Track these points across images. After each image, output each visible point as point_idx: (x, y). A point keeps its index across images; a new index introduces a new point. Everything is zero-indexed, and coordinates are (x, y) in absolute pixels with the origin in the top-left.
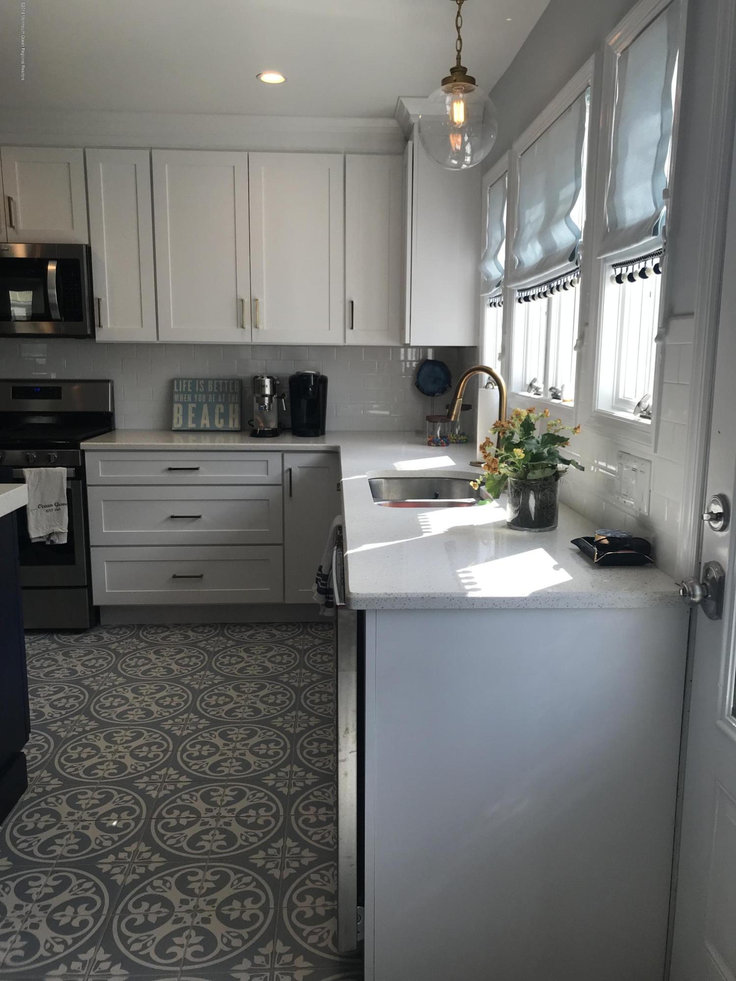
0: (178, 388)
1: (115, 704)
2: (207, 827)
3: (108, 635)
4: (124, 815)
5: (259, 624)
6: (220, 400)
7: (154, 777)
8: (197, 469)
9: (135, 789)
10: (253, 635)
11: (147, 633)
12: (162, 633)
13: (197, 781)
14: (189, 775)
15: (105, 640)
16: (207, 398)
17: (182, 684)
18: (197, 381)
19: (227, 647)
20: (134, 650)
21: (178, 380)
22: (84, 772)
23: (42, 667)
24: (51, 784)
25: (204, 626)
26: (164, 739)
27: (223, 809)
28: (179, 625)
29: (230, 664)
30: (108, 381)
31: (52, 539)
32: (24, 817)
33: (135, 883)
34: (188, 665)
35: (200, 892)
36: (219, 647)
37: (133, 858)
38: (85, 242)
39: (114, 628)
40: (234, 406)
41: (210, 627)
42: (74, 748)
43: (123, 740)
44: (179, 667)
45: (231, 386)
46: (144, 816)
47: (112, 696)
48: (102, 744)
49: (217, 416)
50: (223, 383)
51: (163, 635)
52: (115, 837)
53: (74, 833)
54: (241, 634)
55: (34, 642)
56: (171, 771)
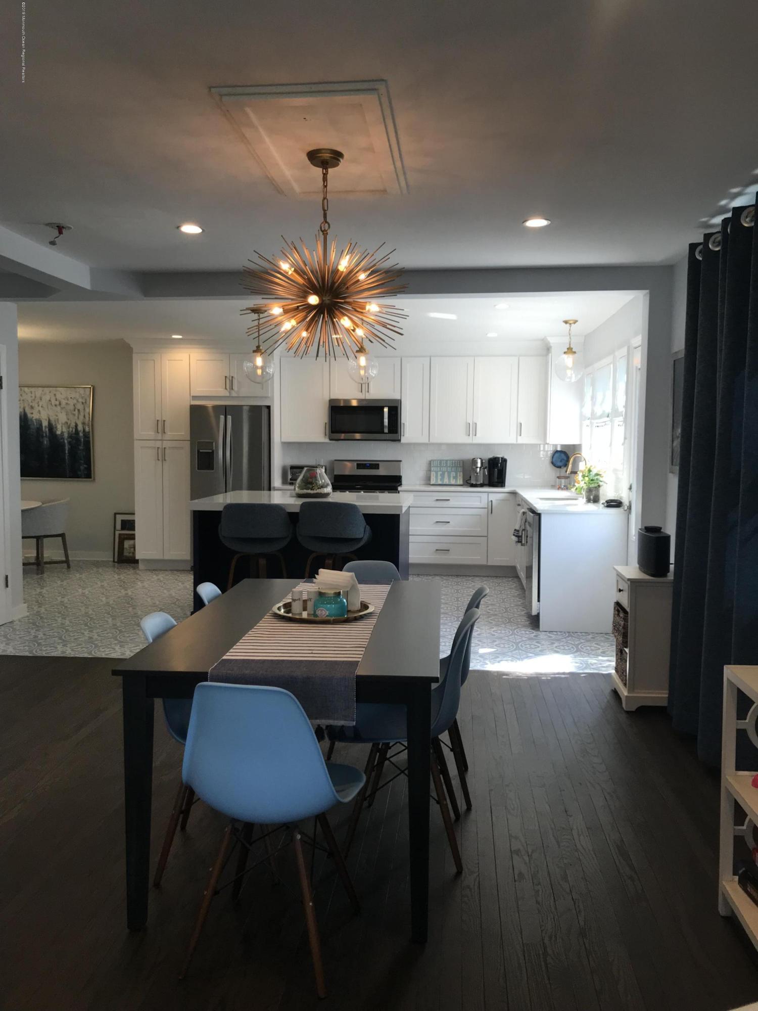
0: (433, 465)
6: (453, 470)
8: (449, 500)
16: (447, 469)
18: (443, 461)
21: (433, 461)
30: (401, 461)
38: (399, 398)
40: (460, 473)
45: (459, 464)
49: (452, 478)
50: (455, 463)
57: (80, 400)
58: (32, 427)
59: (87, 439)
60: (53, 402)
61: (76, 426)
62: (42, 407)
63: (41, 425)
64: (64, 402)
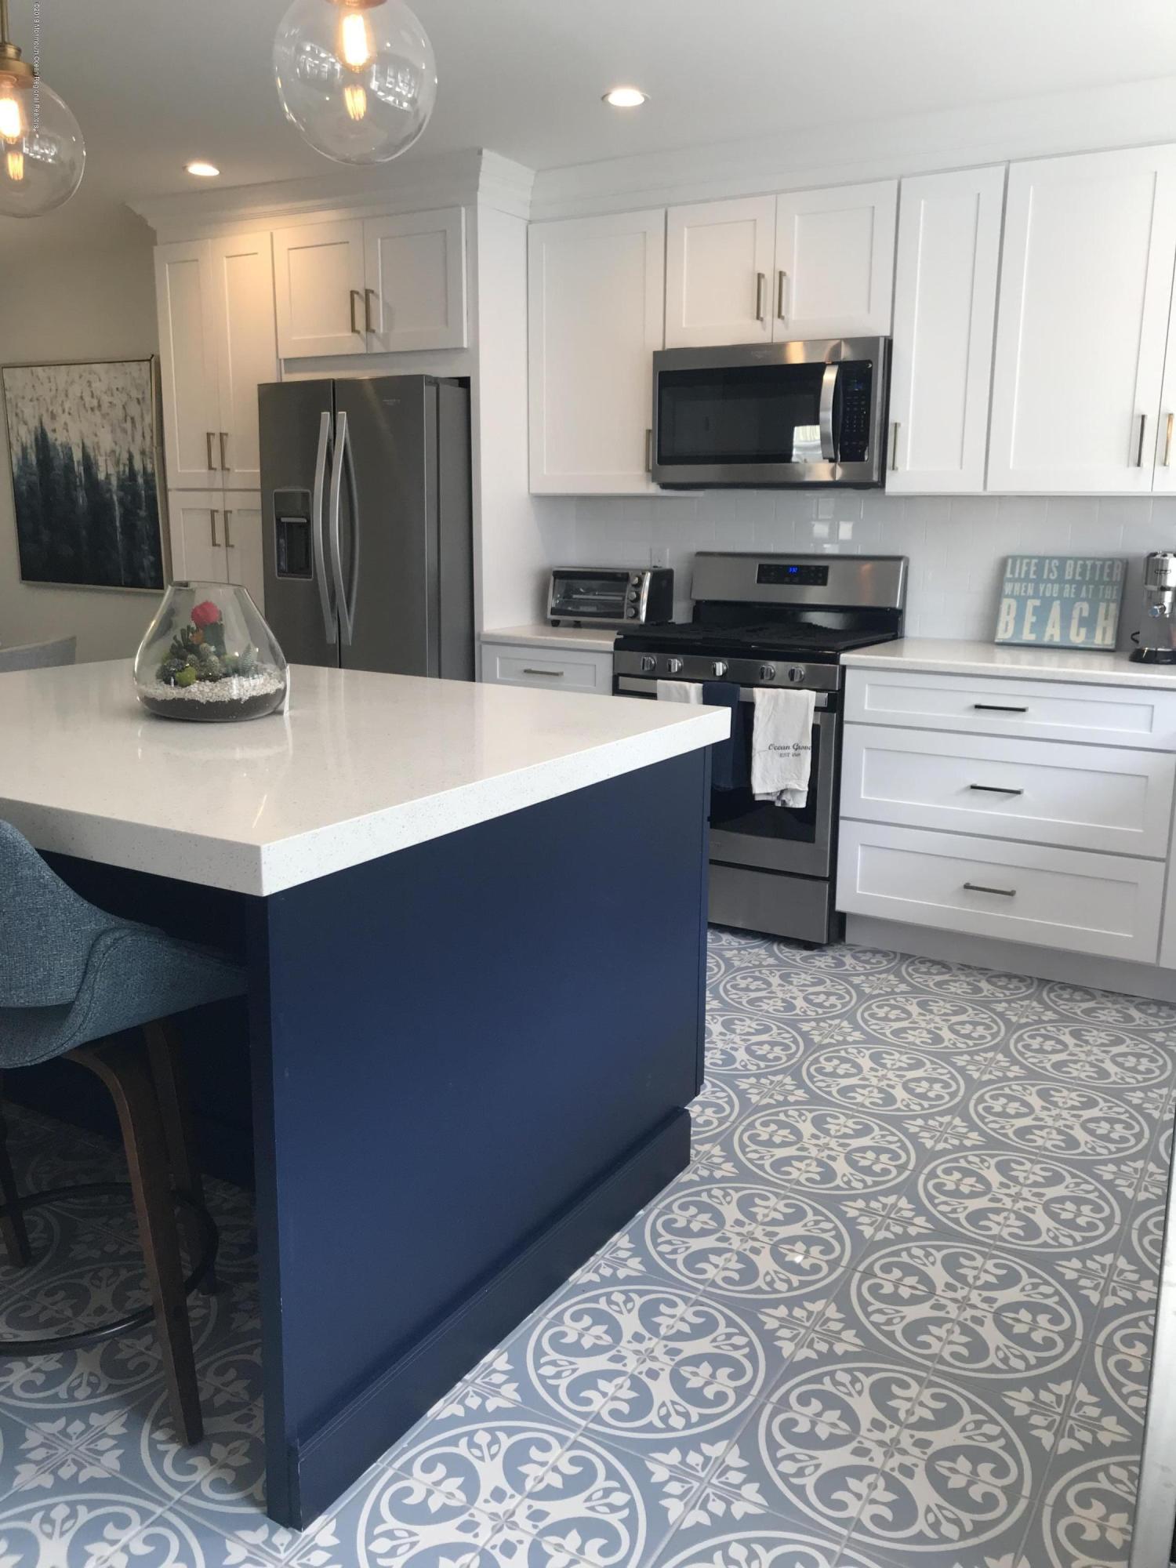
0: (1013, 572)
1: (840, 1071)
2: (942, 1314)
3: (853, 961)
4: (815, 1250)
5: (1107, 993)
6: (1083, 594)
7: (874, 1204)
8: (1023, 710)
9: (842, 1215)
10: (1093, 1010)
11: (913, 970)
12: (937, 974)
13: (942, 1232)
14: (931, 1218)
15: (847, 967)
16: (1061, 590)
17: (953, 1065)
18: (1047, 561)
19: (1041, 1021)
20: (887, 993)
21: (1014, 558)
22: (772, 1165)
23: (747, 989)
24: (721, 1169)
25: (1010, 977)
26: (904, 1147)
27: (975, 1293)
28: (969, 967)
29: (1041, 1051)
30: (899, 558)
31: (784, 798)
32: (675, 1207)
33: (807, 1364)
34: (968, 1036)
35: (906, 1419)
36: (1027, 1017)
37: (815, 1323)
39: (865, 952)
40: (1108, 606)
41: (1020, 981)
42: (765, 1124)
43: (839, 1131)
44: (953, 1036)
45: (1107, 570)
46: (844, 1263)
47: (838, 1058)
48: (807, 1128)
49: (1075, 623)
50: (1094, 567)
51: (938, 978)
52: (795, 1280)
53: (738, 1253)
54: (1071, 1004)
55: (744, 949)
56: (903, 1203)
57: (135, 394)
58: (56, 463)
59: (150, 492)
60: (87, 398)
61: (131, 458)
62: (69, 414)
63: (71, 458)
64: (106, 399)
